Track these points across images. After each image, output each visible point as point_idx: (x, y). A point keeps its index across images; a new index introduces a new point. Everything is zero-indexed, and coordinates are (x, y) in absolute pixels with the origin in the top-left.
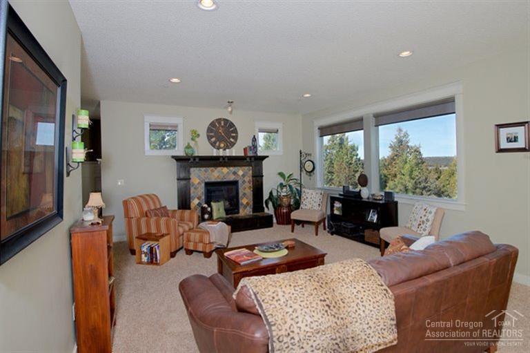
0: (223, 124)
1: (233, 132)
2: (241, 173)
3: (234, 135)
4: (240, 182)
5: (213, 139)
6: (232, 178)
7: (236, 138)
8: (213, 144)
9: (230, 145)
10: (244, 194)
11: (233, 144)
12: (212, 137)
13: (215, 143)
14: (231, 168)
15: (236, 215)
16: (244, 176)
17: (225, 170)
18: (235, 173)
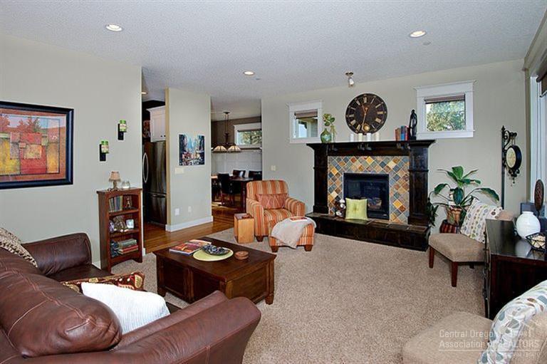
0: (365, 102)
1: (380, 109)
2: (392, 164)
3: (381, 113)
4: (391, 178)
5: (353, 122)
6: (379, 170)
7: (384, 118)
8: (353, 128)
9: (375, 127)
10: (397, 195)
11: (379, 126)
12: (352, 119)
13: (356, 126)
14: (378, 158)
15: (385, 221)
16: (396, 169)
17: (369, 160)
18: (383, 165)
